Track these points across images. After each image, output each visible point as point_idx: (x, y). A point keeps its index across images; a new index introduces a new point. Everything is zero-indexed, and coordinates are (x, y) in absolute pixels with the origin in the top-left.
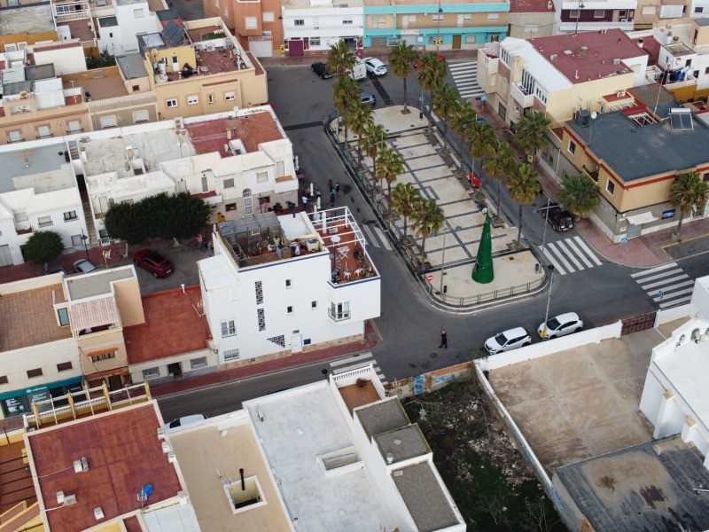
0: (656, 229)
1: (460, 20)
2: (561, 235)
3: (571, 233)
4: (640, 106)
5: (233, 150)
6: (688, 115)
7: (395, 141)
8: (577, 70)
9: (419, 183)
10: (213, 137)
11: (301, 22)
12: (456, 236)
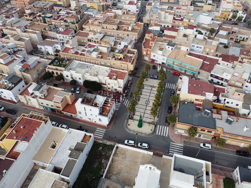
1: (187, 67)
3: (168, 126)
4: (202, 105)
5: (113, 78)
6: (209, 113)
7: (153, 88)
8: (191, 90)
9: (149, 99)
10: (113, 74)
11: (155, 56)
12: (144, 114)
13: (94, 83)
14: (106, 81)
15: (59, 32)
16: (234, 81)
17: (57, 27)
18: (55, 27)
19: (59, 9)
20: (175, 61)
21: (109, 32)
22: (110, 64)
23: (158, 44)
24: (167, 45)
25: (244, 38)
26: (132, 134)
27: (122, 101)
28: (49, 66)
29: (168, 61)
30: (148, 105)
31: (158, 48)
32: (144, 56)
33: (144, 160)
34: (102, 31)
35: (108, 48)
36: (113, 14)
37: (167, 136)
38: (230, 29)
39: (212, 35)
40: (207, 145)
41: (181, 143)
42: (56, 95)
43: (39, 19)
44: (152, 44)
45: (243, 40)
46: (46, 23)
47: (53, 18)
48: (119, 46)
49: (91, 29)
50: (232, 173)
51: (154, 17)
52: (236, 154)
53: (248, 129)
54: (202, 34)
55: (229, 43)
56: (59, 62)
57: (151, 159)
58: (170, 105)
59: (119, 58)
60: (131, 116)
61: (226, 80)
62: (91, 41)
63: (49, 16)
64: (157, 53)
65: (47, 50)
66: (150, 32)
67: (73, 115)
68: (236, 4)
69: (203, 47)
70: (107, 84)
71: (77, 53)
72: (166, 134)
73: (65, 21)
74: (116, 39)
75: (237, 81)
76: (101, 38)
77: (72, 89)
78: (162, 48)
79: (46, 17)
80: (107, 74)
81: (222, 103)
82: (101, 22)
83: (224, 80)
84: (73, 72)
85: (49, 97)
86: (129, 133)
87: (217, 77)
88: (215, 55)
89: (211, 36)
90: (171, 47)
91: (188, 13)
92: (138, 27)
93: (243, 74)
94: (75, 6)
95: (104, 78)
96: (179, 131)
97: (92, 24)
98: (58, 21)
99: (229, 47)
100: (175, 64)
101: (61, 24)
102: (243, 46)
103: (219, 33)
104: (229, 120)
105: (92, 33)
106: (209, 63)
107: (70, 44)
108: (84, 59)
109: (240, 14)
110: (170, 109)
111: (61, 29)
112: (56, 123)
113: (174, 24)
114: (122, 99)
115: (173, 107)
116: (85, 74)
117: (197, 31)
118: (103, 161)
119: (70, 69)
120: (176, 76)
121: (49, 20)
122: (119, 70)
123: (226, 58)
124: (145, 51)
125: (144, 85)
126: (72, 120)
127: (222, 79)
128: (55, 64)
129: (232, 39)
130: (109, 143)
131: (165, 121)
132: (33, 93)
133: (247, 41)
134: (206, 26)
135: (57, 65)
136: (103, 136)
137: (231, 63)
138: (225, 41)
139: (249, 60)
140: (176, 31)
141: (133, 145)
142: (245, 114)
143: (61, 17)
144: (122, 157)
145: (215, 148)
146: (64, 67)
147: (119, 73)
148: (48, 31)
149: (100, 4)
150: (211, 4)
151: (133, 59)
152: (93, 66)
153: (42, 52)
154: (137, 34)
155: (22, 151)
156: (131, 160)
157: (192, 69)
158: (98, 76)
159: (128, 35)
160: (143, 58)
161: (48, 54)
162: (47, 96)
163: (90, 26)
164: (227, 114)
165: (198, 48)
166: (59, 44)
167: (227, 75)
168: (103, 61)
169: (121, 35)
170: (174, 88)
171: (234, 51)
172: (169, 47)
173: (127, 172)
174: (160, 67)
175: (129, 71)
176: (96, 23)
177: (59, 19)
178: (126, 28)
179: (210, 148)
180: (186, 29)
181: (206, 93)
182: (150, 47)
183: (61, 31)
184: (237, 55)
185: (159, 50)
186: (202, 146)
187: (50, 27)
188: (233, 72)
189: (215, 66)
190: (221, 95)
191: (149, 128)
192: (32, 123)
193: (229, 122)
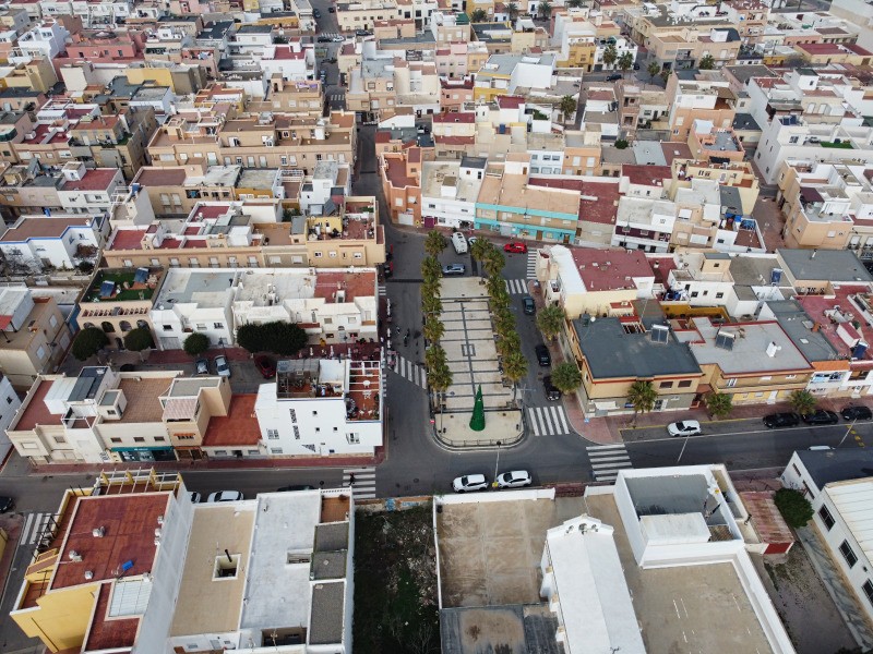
0: (621, 413)
1: (543, 221)
2: (549, 403)
3: (559, 402)
4: (635, 317)
5: (337, 298)
6: (665, 332)
7: (465, 305)
8: (593, 281)
10: (333, 285)
11: (433, 206)
12: (474, 388)
13: (277, 328)
14: (313, 315)
15: (63, 182)
16: (684, 232)
17: (48, 167)
18: (43, 169)
19: (23, 106)
20: (500, 208)
21: (251, 154)
22: (304, 257)
23: (430, 167)
24: (461, 167)
25: (656, 113)
26: (463, 457)
28: (84, 307)
29: (479, 214)
30: (473, 358)
31: (436, 179)
32: (396, 212)
33: (537, 520)
34: (225, 156)
35: (275, 206)
36: (238, 97)
37: (567, 432)
38: (610, 92)
39: (567, 117)
40: (686, 424)
41: (616, 441)
42: (166, 394)
44: (415, 170)
45: (656, 119)
47: (19, 137)
48: (305, 194)
49: (183, 157)
50: (780, 479)
51: (381, 90)
52: (767, 425)
53: (780, 348)
54: (543, 117)
55: (623, 133)
56: (122, 286)
57: (556, 511)
58: (537, 343)
59: (329, 230)
60: (436, 405)
61: (662, 234)
62: (198, 196)
64: (439, 196)
65: (42, 255)
67: (245, 450)
68: (599, 22)
69: (561, 155)
70: (322, 323)
71: (169, 243)
72: (562, 427)
73: (74, 142)
74: (284, 175)
75: (694, 231)
76: (235, 179)
78: (451, 178)
80: (311, 290)
81: (683, 300)
82: (214, 128)
83: (657, 236)
84: (186, 309)
85: (136, 411)
86: (453, 456)
87: (635, 233)
88: (601, 173)
89: (568, 122)
90: (474, 171)
91: (475, 62)
92: (341, 127)
93: (705, 209)
94: (85, 85)
95: (305, 304)
96: (601, 406)
98: (43, 146)
99: (629, 144)
100: (504, 218)
101: (58, 155)
102: (661, 135)
103: (587, 109)
104: (723, 337)
105: (199, 168)
106: (595, 199)
107: (130, 218)
108: (203, 259)
109: (622, 47)
110: (542, 352)
111: (70, 173)
113: (448, 101)
114: (384, 359)
115: (548, 346)
116: (233, 305)
117: (527, 112)
118: (411, 565)
119: (169, 301)
120: (517, 255)
122: (345, 270)
123: (640, 174)
124: (399, 197)
126: (245, 470)
127: (651, 235)
128: (105, 294)
129: (629, 120)
130: (406, 503)
131: (542, 390)
132: (71, 412)
133: (667, 121)
134: (543, 95)
135: (114, 296)
136: (374, 489)
137: (656, 185)
138: (612, 129)
139: (702, 169)
140: (469, 119)
141: (484, 485)
142: (748, 316)
143: (50, 129)
144: (466, 531)
145: (710, 427)
146: (145, 298)
147: (348, 278)
148: (18, 188)
149: (178, 70)
150: (530, 30)
151: (374, 226)
152: (249, 273)
153: (24, 267)
154: (349, 147)
155: (139, 609)
156: (499, 532)
157: (557, 223)
158: (282, 303)
159: (319, 157)
160: (394, 221)
161: (48, 267)
162: (127, 407)
163: (177, 148)
164: (709, 323)
165: (546, 161)
166: (88, 224)
167: (663, 221)
168: (275, 251)
169: (293, 159)
170: (526, 292)
171: (647, 152)
172: (468, 173)
173: (503, 571)
176: (194, 132)
177: (47, 139)
178: (307, 136)
179: (698, 430)
180: (496, 109)
181: (635, 279)
182: (413, 182)
183: (69, 178)
184: (660, 161)
185: (444, 184)
186: (677, 432)
187: (24, 172)
188: (675, 209)
189: (615, 203)
190: (671, 276)
191: (506, 425)
192: (128, 509)
193: (726, 343)
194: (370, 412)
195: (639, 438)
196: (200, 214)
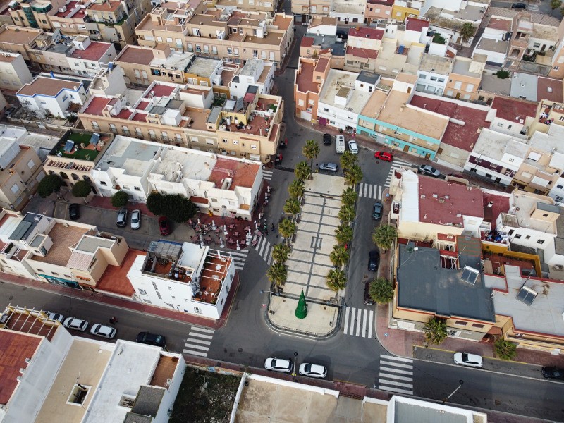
1: (411, 139)
2: (364, 307)
3: (372, 308)
4: (455, 252)
5: (225, 184)
6: (476, 274)
7: (328, 200)
8: (427, 214)
9: (318, 233)
10: (224, 170)
11: (327, 110)
12: (310, 278)
13: (176, 199)
14: (205, 193)
15: (71, 51)
16: (528, 172)
17: (66, 36)
18: (63, 38)
20: (378, 122)
21: (207, 44)
22: (215, 140)
23: (333, 75)
24: (357, 79)
25: (544, 46)
26: (282, 338)
27: (251, 242)
28: (51, 158)
29: (361, 124)
30: (318, 251)
31: (335, 87)
32: (299, 110)
33: (318, 414)
34: (188, 42)
35: (206, 93)
37: (370, 337)
38: (509, 22)
39: (465, 40)
40: (471, 357)
41: (407, 355)
42: (74, 247)
43: (17, 16)
44: (318, 77)
45: (542, 53)
46: (35, 25)
47: (54, 11)
48: (233, 84)
49: (159, 40)
52: (544, 375)
54: (442, 41)
55: (508, 63)
56: (79, 145)
57: (335, 409)
58: (372, 248)
59: (237, 122)
60: (276, 287)
61: (508, 170)
62: (160, 75)
63: (42, 7)
64: (332, 104)
65: (45, 106)
66: (311, 41)
67: (127, 298)
69: (446, 78)
70: (210, 201)
71: (124, 114)
72: (367, 331)
73: (88, 19)
74: (224, 65)
75: (537, 174)
76: (186, 66)
77: (120, 219)
78: (346, 89)
79: (35, 10)
80: (208, 172)
81: (505, 243)
82: (184, 19)
83: (503, 171)
84: (117, 172)
85: (56, 254)
87: (485, 164)
88: (477, 99)
89: (465, 45)
90: (367, 85)
92: (279, 29)
93: (553, 156)
95: (200, 184)
96: (402, 325)
97: (160, 24)
98: (67, 19)
99: (510, 75)
100: (380, 130)
101: (76, 28)
102: (542, 70)
103: (484, 35)
104: (526, 292)
105: (162, 52)
106: (463, 123)
107: (103, 88)
108: (145, 131)
110: (374, 257)
111: (78, 44)
112: (81, 322)
113: (371, 14)
114: (251, 237)
115: (380, 253)
116: (148, 175)
117: (428, 34)
119: (109, 163)
120: (383, 163)
121: (42, 16)
122: (239, 159)
124: (302, 98)
125: (305, 193)
126: (124, 309)
127: (499, 169)
128: (67, 150)
129: (516, 52)
130: (224, 371)
132: (12, 245)
133: (552, 56)
134: (450, 17)
135: (73, 153)
136: (207, 349)
137: (518, 122)
138: (500, 58)
140: (378, 35)
141: (287, 370)
143: (76, 6)
144: (260, 408)
145: (492, 363)
146: (92, 160)
147: (239, 166)
148: (42, 52)
151: (272, 124)
152: (169, 149)
153: (33, 113)
154: (278, 47)
156: (285, 416)
157: (422, 143)
158: (183, 180)
159: (255, 52)
160: (297, 116)
161: (49, 115)
162: (52, 248)
163: (155, 33)
164: (519, 273)
165: (434, 82)
166: (75, 89)
167: (512, 160)
168: (194, 135)
169: (236, 52)
170: (380, 198)
171: (523, 86)
172: (362, 86)
174: (343, 139)
175: (264, 157)
176: (171, 20)
177: (71, 14)
178: (251, 34)
179: (480, 365)
180: (403, 29)
181: (465, 217)
182: (315, 88)
183: (78, 48)
184: (531, 95)
185: (338, 95)
186: (461, 362)
187: (49, 39)
188: (526, 151)
189: (479, 131)
190: (499, 219)
191: (323, 318)
192: (12, 343)
193: (526, 297)
194: (213, 294)
195: (427, 358)
196: (153, 92)
